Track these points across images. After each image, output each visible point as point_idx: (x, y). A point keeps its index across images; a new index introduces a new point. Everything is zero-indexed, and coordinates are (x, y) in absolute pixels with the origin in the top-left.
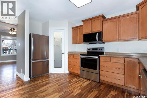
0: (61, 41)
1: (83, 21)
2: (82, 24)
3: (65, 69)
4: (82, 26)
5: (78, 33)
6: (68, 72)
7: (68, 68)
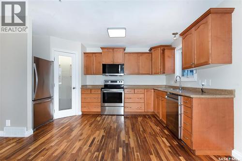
0: (71, 68)
1: (102, 48)
2: (100, 51)
3: (76, 110)
4: (101, 53)
5: (94, 60)
6: (80, 113)
7: (81, 107)
